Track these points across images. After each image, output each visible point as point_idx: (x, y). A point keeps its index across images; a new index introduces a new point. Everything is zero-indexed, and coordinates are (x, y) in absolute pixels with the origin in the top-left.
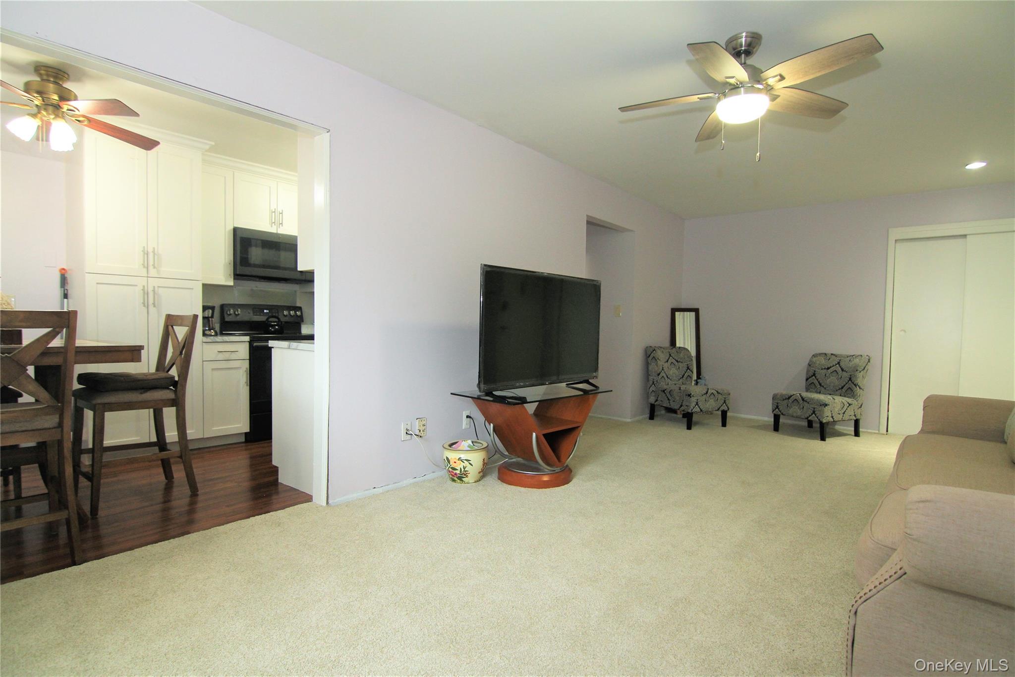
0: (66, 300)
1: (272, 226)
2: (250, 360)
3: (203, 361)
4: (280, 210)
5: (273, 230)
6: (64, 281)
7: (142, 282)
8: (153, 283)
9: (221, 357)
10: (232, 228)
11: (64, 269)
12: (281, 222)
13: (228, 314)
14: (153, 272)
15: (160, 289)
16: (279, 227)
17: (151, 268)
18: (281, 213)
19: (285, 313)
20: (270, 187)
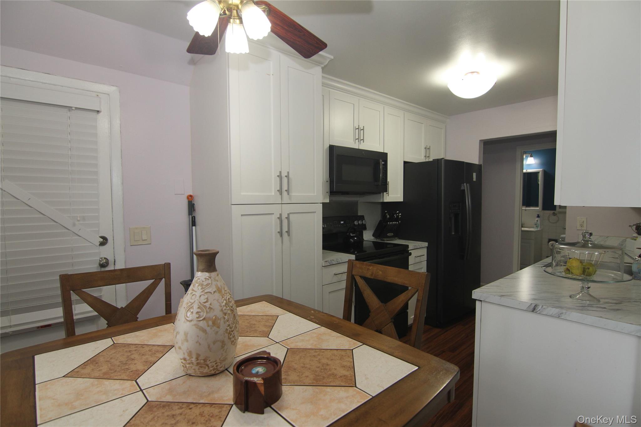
0: (194, 227)
1: (355, 143)
3: (323, 286)
4: (361, 127)
5: (355, 146)
6: (191, 207)
7: (276, 210)
8: (286, 210)
10: (329, 146)
11: (191, 196)
12: (362, 138)
14: (286, 199)
15: (293, 215)
16: (360, 144)
18: (363, 129)
19: (356, 223)
20: (354, 104)
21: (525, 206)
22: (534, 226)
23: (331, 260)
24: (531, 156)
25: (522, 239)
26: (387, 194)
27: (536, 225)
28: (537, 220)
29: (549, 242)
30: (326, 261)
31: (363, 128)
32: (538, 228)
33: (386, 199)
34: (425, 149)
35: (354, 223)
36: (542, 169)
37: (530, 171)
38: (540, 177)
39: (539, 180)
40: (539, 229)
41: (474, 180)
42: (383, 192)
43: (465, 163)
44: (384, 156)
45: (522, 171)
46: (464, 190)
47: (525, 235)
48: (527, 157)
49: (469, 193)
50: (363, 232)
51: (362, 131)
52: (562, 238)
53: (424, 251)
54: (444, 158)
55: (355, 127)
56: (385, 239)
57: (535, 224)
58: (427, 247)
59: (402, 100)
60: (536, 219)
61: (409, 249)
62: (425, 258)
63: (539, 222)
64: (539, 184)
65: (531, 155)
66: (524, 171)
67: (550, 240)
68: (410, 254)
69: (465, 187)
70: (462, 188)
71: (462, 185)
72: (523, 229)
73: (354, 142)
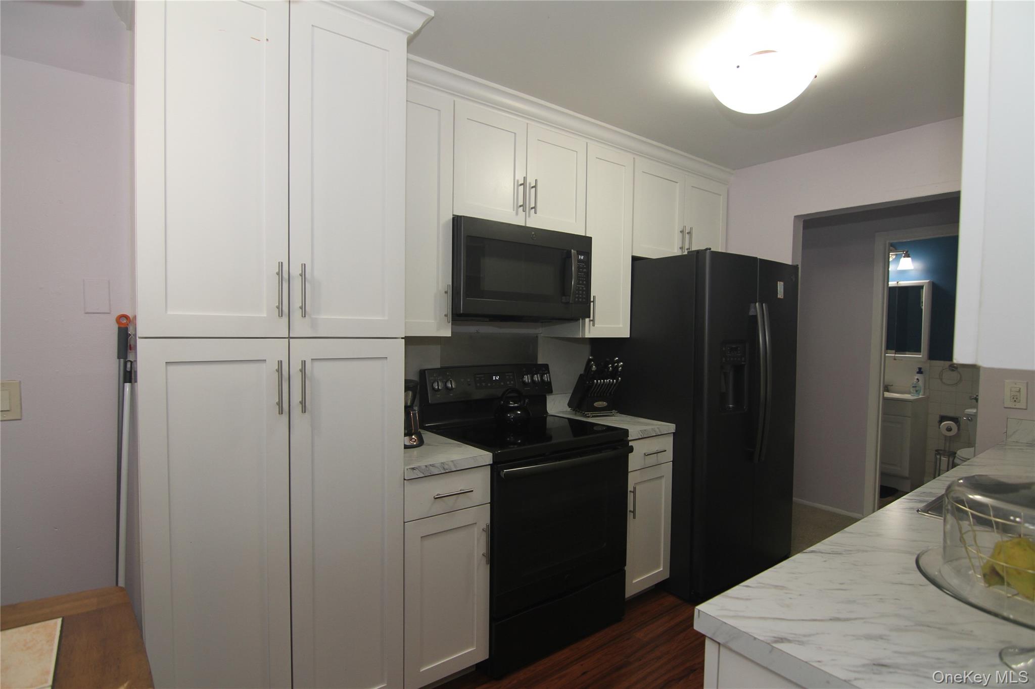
0: (127, 386)
1: (517, 214)
2: (492, 503)
3: (404, 522)
4: (531, 181)
5: (518, 220)
6: (124, 342)
7: (276, 351)
8: (302, 351)
9: (440, 507)
10: (451, 217)
11: (126, 317)
12: (533, 205)
13: (433, 389)
14: (300, 327)
15: (316, 364)
16: (529, 216)
17: (296, 314)
18: (535, 187)
19: (527, 379)
20: (515, 133)
21: (894, 351)
22: (912, 390)
23: (426, 466)
24: (907, 256)
25: (884, 414)
26: (592, 322)
27: (914, 389)
28: (918, 379)
29: (941, 423)
30: (413, 469)
31: (534, 185)
32: (919, 394)
33: (589, 332)
34: (681, 234)
35: (524, 379)
36: (928, 281)
37: (904, 283)
38: (925, 297)
39: (922, 302)
40: (921, 396)
41: (780, 295)
42: (584, 318)
43: (758, 260)
44: (584, 244)
45: (886, 285)
46: (755, 317)
47: (891, 408)
48: (898, 257)
49: (766, 323)
50: (546, 398)
51: (534, 189)
52: (968, 415)
53: (667, 444)
54: (710, 249)
55: (518, 181)
56: (590, 414)
57: (913, 387)
58: (673, 433)
59: (627, 130)
60: (916, 377)
61: (630, 438)
62: (669, 455)
63: (921, 383)
64: (922, 310)
65: (907, 252)
66: (892, 284)
67: (943, 418)
68: (631, 449)
69: (758, 309)
70: (751, 313)
71: (752, 305)
72: (887, 395)
73: (515, 212)
